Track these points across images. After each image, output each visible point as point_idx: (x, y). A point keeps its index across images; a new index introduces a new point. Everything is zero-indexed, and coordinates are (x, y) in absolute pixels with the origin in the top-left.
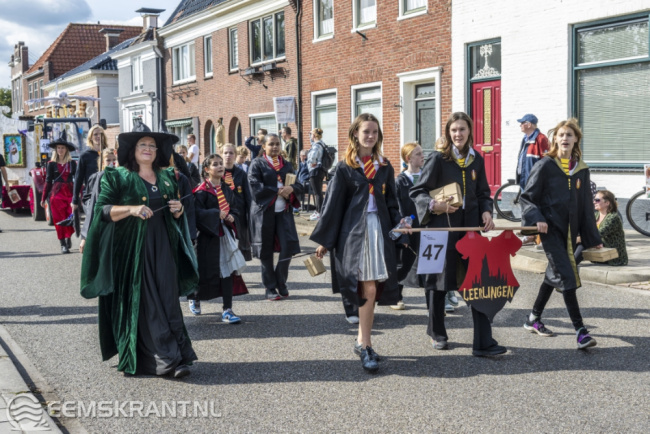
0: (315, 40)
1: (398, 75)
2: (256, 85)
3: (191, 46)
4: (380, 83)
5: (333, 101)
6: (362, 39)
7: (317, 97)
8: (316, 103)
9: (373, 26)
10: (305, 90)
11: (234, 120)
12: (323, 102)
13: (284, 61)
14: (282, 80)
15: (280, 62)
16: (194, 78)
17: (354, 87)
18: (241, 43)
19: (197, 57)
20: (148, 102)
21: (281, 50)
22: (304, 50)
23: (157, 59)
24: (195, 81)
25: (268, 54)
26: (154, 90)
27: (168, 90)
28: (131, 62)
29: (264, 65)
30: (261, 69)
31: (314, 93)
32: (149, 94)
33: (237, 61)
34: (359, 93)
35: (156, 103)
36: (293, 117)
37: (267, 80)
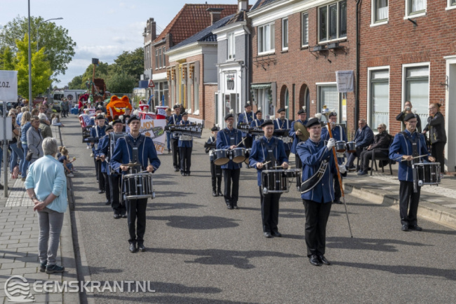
0: (372, 25)
1: (445, 57)
2: (322, 59)
3: (272, 26)
4: (428, 63)
5: (387, 76)
6: (413, 25)
7: (372, 72)
8: (372, 76)
9: (424, 14)
10: (362, 66)
11: (304, 86)
12: (377, 76)
13: (345, 40)
14: (344, 56)
15: (342, 41)
16: (273, 51)
17: (405, 66)
18: (311, 25)
19: (276, 35)
20: (239, 69)
21: (343, 32)
22: (362, 32)
23: (246, 35)
24: (274, 54)
25: (332, 34)
26: (244, 60)
27: (254, 60)
28: (227, 37)
29: (329, 44)
30: (326, 47)
31: (369, 69)
32: (239, 62)
33: (307, 39)
34: (409, 71)
35: (244, 69)
36: (352, 87)
37: (331, 56)
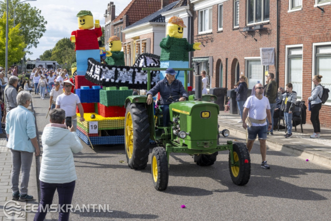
0: (290, 11)
2: (250, 38)
3: (210, 10)
5: (300, 52)
6: (321, 12)
7: (290, 49)
8: (289, 53)
9: (329, 3)
10: (282, 44)
11: (235, 60)
12: (294, 53)
13: (268, 23)
14: (267, 36)
15: (265, 24)
16: (211, 31)
17: (315, 44)
18: (241, 10)
19: (213, 17)
21: (267, 16)
22: (282, 17)
23: (189, 18)
24: (212, 33)
25: (258, 18)
27: (195, 38)
29: (255, 26)
30: (253, 28)
31: (287, 46)
33: (238, 22)
34: (318, 49)
36: (273, 61)
37: (257, 35)
